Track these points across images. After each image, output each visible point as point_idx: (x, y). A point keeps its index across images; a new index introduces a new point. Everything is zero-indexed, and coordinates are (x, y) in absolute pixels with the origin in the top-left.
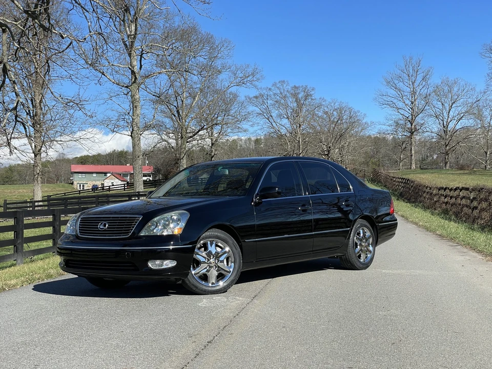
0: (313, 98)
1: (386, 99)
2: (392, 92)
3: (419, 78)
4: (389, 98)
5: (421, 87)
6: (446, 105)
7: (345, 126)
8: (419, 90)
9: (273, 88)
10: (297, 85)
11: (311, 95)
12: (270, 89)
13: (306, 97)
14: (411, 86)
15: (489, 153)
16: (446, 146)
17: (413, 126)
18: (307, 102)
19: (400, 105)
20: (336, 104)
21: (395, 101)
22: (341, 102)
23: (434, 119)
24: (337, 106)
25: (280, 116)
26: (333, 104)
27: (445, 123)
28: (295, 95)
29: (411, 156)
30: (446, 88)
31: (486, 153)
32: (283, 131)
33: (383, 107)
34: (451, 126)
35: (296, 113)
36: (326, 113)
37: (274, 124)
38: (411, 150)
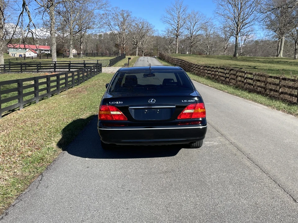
0: (131, 16)
1: (166, 20)
2: (169, 16)
3: (182, 10)
4: (167, 19)
5: (182, 14)
6: (193, 24)
7: (144, 31)
8: (181, 16)
9: (112, 10)
10: (124, 10)
11: (130, 15)
12: (110, 11)
13: (128, 16)
14: (178, 14)
15: (208, 47)
16: (191, 43)
17: (178, 33)
18: (128, 18)
19: (173, 22)
20: (141, 20)
21: (170, 21)
22: (143, 19)
23: (187, 30)
24: (141, 21)
25: (115, 25)
26: (139, 20)
27: (191, 32)
28: (122, 15)
29: (176, 47)
30: (193, 16)
31: (207, 47)
32: (116, 32)
33: (164, 23)
34: (194, 33)
35: (123, 23)
36: (136, 24)
37: (112, 28)
38: (176, 44)
